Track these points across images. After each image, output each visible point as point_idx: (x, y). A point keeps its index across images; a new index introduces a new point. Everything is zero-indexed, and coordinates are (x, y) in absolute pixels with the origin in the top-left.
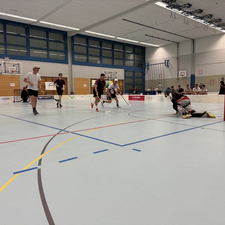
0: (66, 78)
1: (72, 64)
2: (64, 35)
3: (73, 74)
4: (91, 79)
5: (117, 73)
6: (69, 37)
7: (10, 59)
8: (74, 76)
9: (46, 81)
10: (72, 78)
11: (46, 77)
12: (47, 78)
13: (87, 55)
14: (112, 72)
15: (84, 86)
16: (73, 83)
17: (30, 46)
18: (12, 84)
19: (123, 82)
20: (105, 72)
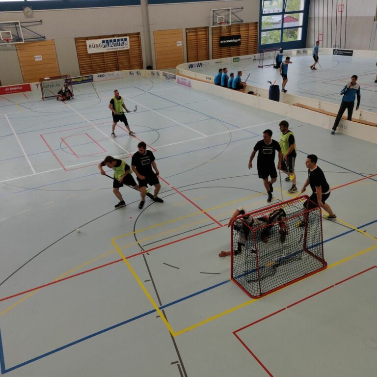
0: (138, 34)
1: (149, 3)
3: (150, 23)
4: (186, 29)
5: (242, 8)
8: (153, 28)
10: (149, 32)
14: (228, 10)
15: (178, 45)
16: (152, 42)
18: (37, 57)
19: (256, 26)
20: (214, 11)
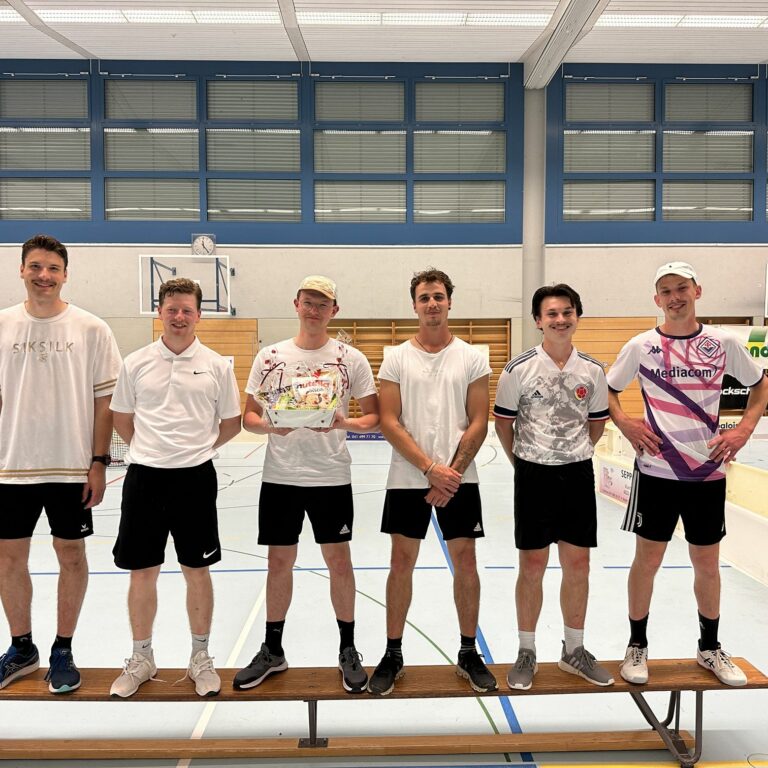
0: (506, 321)
1: (548, 241)
2: (504, 82)
6: (535, 89)
7: (217, 241)
9: (389, 342)
11: (389, 322)
12: (393, 327)
13: (656, 177)
17: (319, 169)
